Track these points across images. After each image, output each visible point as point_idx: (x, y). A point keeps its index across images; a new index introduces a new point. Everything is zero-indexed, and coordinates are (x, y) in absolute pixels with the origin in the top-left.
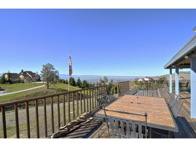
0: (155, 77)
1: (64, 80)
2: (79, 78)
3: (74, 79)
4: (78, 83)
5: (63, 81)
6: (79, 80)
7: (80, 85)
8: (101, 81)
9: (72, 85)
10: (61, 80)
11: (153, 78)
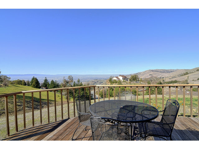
0: (128, 75)
1: (24, 81)
2: (46, 78)
3: (37, 80)
4: (44, 84)
5: (22, 83)
6: (46, 80)
7: (48, 86)
8: (64, 82)
9: (34, 87)
10: (21, 81)
11: (127, 77)
